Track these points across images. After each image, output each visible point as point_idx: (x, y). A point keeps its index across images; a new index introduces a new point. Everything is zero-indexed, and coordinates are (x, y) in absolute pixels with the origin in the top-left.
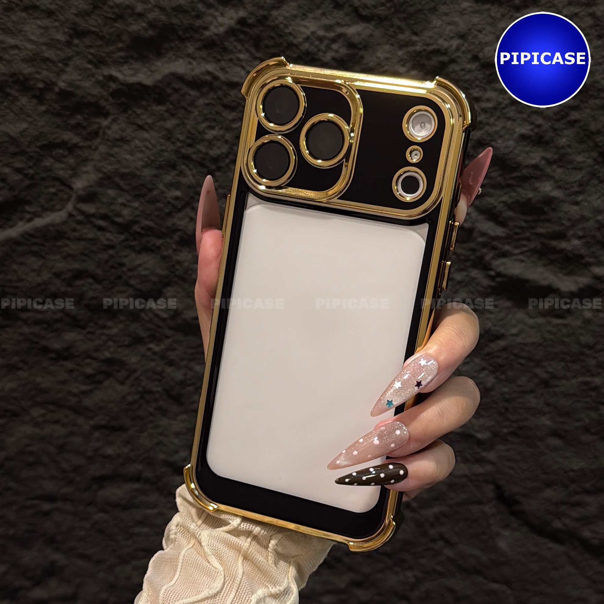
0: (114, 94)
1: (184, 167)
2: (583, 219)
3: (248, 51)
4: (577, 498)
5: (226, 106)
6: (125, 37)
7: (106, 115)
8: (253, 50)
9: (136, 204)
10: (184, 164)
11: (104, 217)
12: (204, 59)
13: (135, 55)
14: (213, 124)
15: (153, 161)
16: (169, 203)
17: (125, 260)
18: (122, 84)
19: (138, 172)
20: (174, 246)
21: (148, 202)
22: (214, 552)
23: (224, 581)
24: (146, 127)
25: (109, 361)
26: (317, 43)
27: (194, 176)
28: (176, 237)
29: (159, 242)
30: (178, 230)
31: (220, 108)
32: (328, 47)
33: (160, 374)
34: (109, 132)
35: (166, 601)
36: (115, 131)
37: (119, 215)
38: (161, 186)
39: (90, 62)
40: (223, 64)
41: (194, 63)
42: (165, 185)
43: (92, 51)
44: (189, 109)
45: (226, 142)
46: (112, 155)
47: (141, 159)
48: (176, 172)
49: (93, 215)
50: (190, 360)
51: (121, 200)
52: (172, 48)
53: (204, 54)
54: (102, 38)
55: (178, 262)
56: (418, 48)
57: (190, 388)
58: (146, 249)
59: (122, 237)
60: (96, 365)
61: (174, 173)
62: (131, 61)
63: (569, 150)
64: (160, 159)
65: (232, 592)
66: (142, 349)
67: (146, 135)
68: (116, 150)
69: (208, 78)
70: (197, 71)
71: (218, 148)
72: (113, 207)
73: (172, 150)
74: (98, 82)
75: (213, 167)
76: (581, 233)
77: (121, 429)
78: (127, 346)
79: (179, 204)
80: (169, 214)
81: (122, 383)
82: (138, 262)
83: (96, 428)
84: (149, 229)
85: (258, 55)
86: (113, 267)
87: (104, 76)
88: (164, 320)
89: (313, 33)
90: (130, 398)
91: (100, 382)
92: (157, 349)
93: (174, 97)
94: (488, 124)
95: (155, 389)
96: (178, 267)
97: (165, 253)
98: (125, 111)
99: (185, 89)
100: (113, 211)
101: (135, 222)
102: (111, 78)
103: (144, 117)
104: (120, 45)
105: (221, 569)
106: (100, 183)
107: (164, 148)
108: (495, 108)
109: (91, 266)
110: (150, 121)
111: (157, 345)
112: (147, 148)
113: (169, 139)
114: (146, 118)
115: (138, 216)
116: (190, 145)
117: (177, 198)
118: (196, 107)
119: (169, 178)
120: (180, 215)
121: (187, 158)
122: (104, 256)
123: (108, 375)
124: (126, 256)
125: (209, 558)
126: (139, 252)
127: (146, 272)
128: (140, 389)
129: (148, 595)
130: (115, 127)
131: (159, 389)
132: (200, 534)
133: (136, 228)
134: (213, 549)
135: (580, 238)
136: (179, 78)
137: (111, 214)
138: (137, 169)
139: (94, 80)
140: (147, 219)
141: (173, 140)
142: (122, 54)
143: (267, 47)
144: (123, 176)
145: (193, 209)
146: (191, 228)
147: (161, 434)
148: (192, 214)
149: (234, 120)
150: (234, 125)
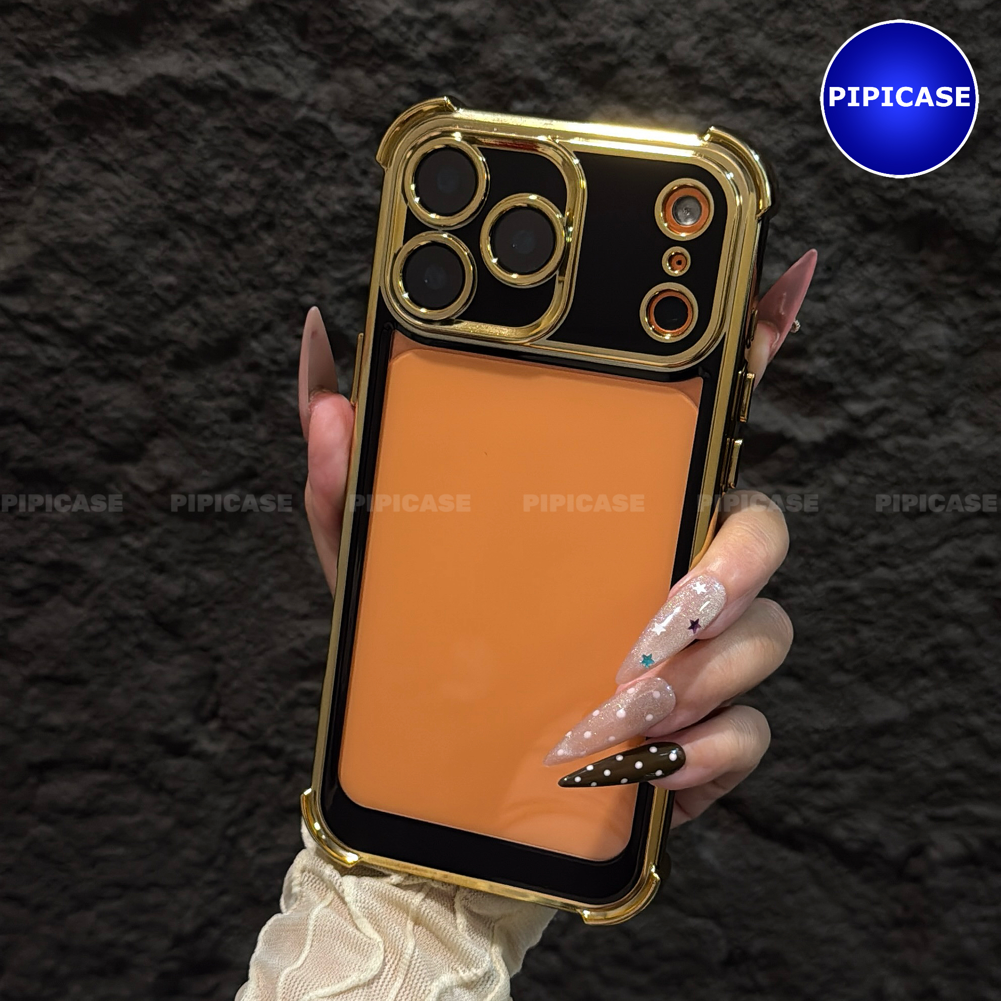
0: (61, 110)
1: (180, 235)
2: (834, 324)
3: (287, 39)
4: (825, 775)
5: (250, 133)
6: (79, 14)
7: (45, 145)
8: (297, 40)
9: (99, 298)
10: (181, 229)
11: (44, 319)
12: (213, 52)
13: (97, 45)
14: (231, 162)
15: (128, 224)
16: (155, 295)
17: (81, 394)
18: (72, 92)
19: (102, 243)
20: (165, 370)
21: (122, 294)
22: (366, 911)
23: (384, 959)
24: (115, 166)
25: (54, 566)
26: (403, 29)
27: (197, 250)
28: (168, 354)
29: (138, 363)
30: (171, 342)
31: (241, 136)
32: (422, 36)
33: (141, 586)
34: (51, 174)
35: (288, 994)
36: (60, 174)
37: (69, 316)
38: (142, 268)
39: (19, 56)
40: (247, 61)
41: (197, 58)
42: (148, 264)
43: (22, 37)
44: (189, 136)
45: (252, 192)
46: (56, 214)
47: (107, 221)
48: (167, 244)
49: (25, 316)
50: (196, 563)
51: (72, 291)
52: (159, 34)
53: (211, 43)
54: (39, 15)
55: (172, 397)
56: (570, 39)
57: (194, 611)
58: (116, 375)
59: (74, 354)
60: (31, 572)
61: (163, 245)
62: (89, 54)
63: (811, 212)
64: (141, 221)
65: (398, 978)
66: (111, 545)
67: (114, 179)
68: (63, 205)
69: (220, 83)
70: (202, 72)
71: (239, 203)
72: (58, 303)
73: (160, 207)
74: (33, 90)
75: (229, 235)
76: (828, 347)
77: (78, 681)
78: (85, 540)
79: (172, 298)
80: (156, 316)
81: (77, 603)
82: (104, 397)
83: (33, 680)
84: (121, 340)
85: (305, 47)
86: (59, 405)
87: (43, 80)
88: (148, 495)
89: (397, 12)
90: (91, 629)
91: (37, 602)
92: (136, 544)
93: (162, 117)
95: (134, 612)
96: (171, 405)
97: (150, 381)
98: (78, 140)
99: (183, 103)
100: (58, 309)
101: (98, 329)
102: (55, 83)
103: (111, 149)
104: (71, 27)
105: (379, 939)
106: (35, 262)
107: (146, 202)
109: (22, 404)
110: (121, 156)
111: (138, 538)
112: (118, 202)
113: (154, 187)
114: (114, 151)
115: (103, 318)
116: (190, 198)
117: (170, 288)
118: (200, 133)
119: (154, 253)
120: (174, 317)
121: (184, 219)
122: (44, 387)
123: (53, 589)
124: (82, 387)
125: (357, 922)
126: (104, 380)
127: (118, 414)
128: (109, 614)
129: (258, 986)
130: (61, 166)
131: (142, 612)
132: (340, 883)
133: (100, 339)
134: (364, 907)
135: (828, 355)
136: (172, 83)
137: (55, 314)
138: (100, 238)
139: (25, 85)
140: (117, 323)
141: (161, 188)
142: (74, 42)
143: (319, 33)
144: (75, 249)
145: (198, 306)
146: (194, 338)
147: (144, 688)
148: (195, 315)
149: (265, 156)
150: (266, 165)
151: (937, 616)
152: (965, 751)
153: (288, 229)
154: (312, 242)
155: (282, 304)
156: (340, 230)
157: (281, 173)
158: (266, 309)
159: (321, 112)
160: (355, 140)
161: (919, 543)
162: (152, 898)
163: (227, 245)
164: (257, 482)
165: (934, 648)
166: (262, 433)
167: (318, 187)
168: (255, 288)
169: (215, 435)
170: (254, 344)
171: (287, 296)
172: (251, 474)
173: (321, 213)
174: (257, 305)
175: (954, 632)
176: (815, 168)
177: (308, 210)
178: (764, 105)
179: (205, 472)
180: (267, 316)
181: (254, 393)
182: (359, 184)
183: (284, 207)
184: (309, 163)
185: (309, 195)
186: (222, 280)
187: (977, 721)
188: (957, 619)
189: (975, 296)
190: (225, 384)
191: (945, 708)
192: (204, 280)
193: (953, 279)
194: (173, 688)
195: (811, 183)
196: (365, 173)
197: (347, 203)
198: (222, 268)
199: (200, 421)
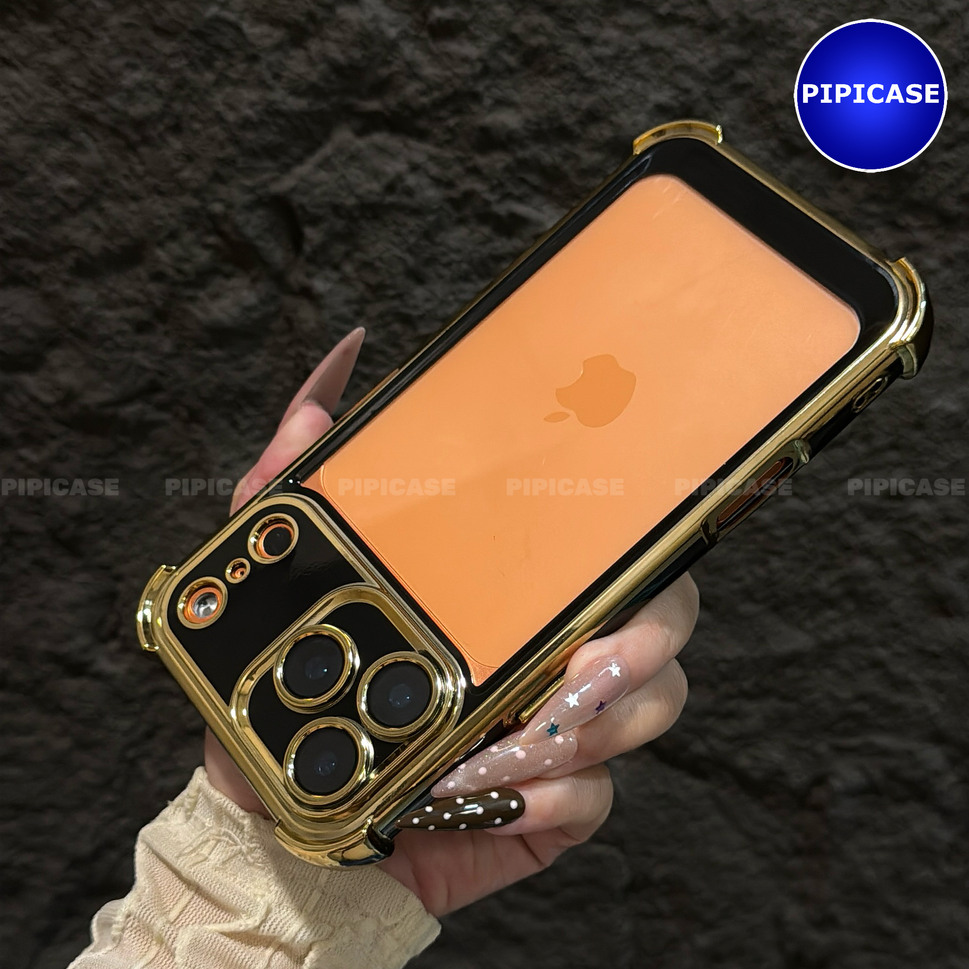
1: (83, 135)
4: (732, 705)
5: (158, 30)
10: (85, 131)
14: (138, 61)
15: (27, 122)
16: (56, 198)
20: (66, 277)
21: (20, 195)
24: (16, 61)
27: (100, 152)
28: (70, 259)
29: (37, 268)
30: (72, 248)
31: (149, 34)
38: (41, 168)
42: (48, 165)
44: (93, 32)
45: (159, 93)
47: (6, 118)
48: (69, 145)
55: (74, 306)
57: (94, 528)
58: (14, 280)
61: (65, 145)
64: (42, 120)
66: (7, 458)
67: (14, 75)
71: (145, 103)
73: (61, 105)
75: (135, 137)
79: (73, 201)
80: (56, 220)
84: (19, 244)
88: (47, 407)
92: (34, 457)
93: (66, 11)
94: (605, 83)
95: (31, 528)
96: (72, 314)
97: (50, 288)
103: (12, 44)
107: (47, 99)
108: (616, 57)
110: (22, 51)
111: (35, 452)
112: (18, 99)
113: (56, 85)
116: (94, 97)
117: (71, 191)
118: (106, 29)
119: (55, 153)
121: (87, 118)
127: (15, 322)
140: (16, 226)
141: (63, 86)
145: (100, 210)
146: (95, 244)
147: (42, 607)
148: (98, 221)
149: (172, 56)
150: (174, 65)
151: (847, 548)
152: (870, 682)
153: (196, 132)
154: (222, 146)
155: (187, 211)
156: (250, 135)
157: (190, 74)
158: (171, 215)
159: (233, 11)
160: (268, 42)
161: (832, 474)
162: (49, 819)
163: (132, 147)
164: (161, 397)
165: (844, 579)
166: (167, 346)
167: (229, 89)
168: (161, 193)
169: (118, 347)
170: (160, 253)
171: (195, 203)
172: (154, 388)
173: (231, 117)
174: (164, 211)
175: (863, 564)
176: (739, 89)
177: (218, 113)
178: (689, 21)
179: (107, 385)
180: (173, 222)
181: (159, 303)
182: (270, 88)
183: (192, 109)
184: (219, 64)
185: (218, 99)
186: (125, 183)
187: (882, 653)
188: (867, 551)
189: (894, 225)
190: (130, 293)
191: (852, 640)
192: (106, 183)
193: (873, 208)
194: (73, 607)
195: (735, 104)
196: (277, 76)
197: (259, 108)
198: (126, 172)
199: (102, 331)
